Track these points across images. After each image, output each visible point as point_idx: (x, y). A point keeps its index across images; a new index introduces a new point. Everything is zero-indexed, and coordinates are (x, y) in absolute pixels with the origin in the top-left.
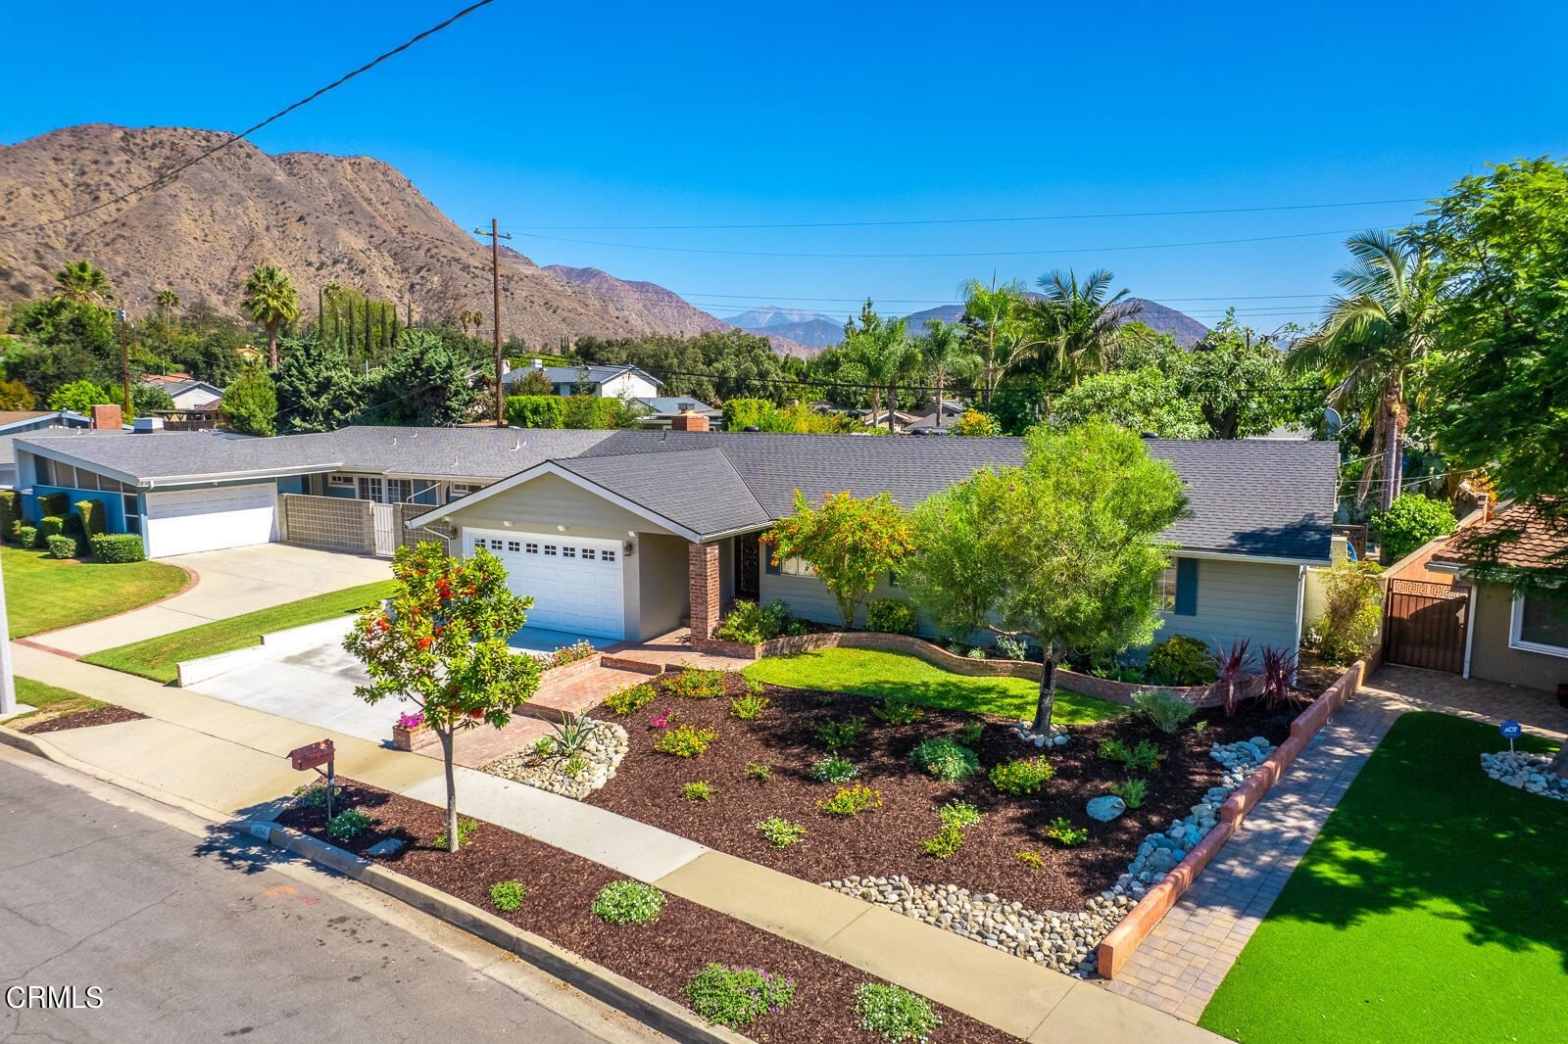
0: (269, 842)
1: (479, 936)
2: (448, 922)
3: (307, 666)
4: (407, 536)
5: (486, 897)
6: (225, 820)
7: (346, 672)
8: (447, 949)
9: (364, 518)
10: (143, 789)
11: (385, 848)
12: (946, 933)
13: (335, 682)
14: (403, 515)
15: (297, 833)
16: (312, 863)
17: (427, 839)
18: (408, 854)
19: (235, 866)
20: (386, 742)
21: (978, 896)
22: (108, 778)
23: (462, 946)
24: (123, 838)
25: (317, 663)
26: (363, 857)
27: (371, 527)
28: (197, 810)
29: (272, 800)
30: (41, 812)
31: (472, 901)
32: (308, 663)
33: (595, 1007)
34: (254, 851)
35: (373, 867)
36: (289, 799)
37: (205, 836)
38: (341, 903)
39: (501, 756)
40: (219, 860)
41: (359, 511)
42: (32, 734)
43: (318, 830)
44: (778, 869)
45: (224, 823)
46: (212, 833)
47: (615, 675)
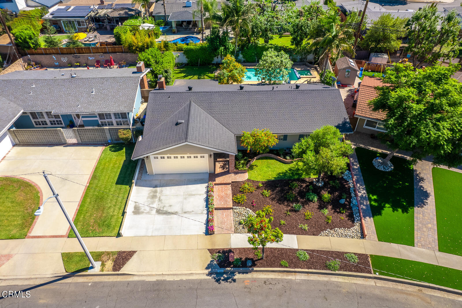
1: (286, 272)
2: (278, 272)
3: (144, 214)
4: (81, 137)
5: (281, 266)
6: (207, 271)
7: (159, 212)
8: (287, 278)
9: (60, 134)
10: (174, 273)
11: (249, 263)
12: (342, 238)
13: (161, 217)
14: (78, 132)
15: (230, 269)
16: (239, 273)
17: (255, 258)
18: (256, 262)
19: (230, 282)
20: (205, 233)
21: (341, 229)
22: (161, 273)
23: (287, 276)
24: (199, 287)
25: (145, 212)
26: (249, 267)
27: (63, 136)
28: (197, 272)
29: (209, 262)
30: (169, 290)
31: (279, 267)
32: (143, 213)
33: (316, 276)
34: (225, 276)
35: (255, 269)
36: (213, 261)
37: (210, 278)
38: (259, 278)
39: (233, 227)
40: (225, 282)
41: (56, 132)
42: (119, 271)
43: (232, 266)
44: (310, 235)
45: (208, 272)
46: (210, 276)
47: (222, 188)
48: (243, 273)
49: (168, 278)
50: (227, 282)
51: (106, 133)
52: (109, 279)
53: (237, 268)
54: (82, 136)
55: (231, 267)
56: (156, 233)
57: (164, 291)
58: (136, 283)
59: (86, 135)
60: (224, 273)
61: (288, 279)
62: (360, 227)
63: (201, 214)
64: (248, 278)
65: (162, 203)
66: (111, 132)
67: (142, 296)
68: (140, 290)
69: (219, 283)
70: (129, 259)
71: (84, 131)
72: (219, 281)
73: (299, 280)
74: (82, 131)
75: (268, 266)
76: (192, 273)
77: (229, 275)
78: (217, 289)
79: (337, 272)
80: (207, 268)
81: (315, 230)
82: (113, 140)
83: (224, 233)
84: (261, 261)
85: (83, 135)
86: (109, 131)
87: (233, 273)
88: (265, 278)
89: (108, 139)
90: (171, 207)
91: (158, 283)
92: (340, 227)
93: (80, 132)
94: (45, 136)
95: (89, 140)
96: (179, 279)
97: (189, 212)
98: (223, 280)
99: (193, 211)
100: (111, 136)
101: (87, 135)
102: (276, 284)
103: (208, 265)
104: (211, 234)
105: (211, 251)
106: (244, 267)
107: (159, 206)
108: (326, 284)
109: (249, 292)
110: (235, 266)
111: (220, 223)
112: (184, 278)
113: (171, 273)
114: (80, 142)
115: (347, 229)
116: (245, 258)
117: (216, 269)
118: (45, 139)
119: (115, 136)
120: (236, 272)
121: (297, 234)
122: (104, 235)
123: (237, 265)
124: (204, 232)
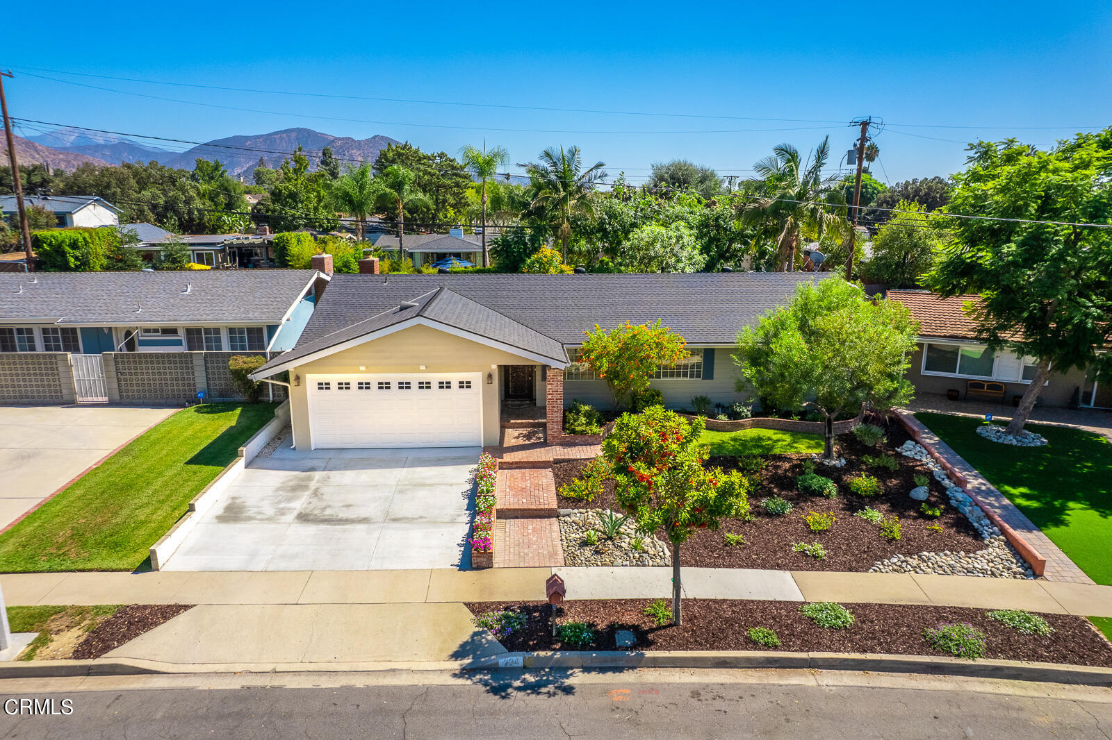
0: (524, 667)
1: (776, 668)
2: (743, 668)
3: (254, 521)
4: (123, 383)
5: (752, 644)
6: (456, 665)
7: (304, 518)
8: (781, 682)
9: (61, 369)
10: (324, 667)
11: (626, 639)
12: (955, 577)
13: (311, 529)
14: (116, 363)
15: (550, 653)
16: (587, 669)
17: (644, 622)
18: (651, 636)
19: (549, 693)
20: (457, 566)
21: (941, 554)
22: (268, 668)
23: (781, 676)
24: (416, 707)
25: (259, 517)
26: (627, 650)
27: (71, 377)
28: (414, 666)
29: (466, 637)
30: (289, 715)
31: (746, 649)
32: (250, 519)
33: (900, 677)
34: (530, 678)
35: (649, 654)
36: (484, 632)
37: (469, 682)
38: (668, 684)
39: (560, 552)
40: (528, 694)
41: (51, 363)
42: (98, 656)
43: (558, 646)
44: (838, 570)
45: (459, 667)
46: (469, 678)
47: (523, 474)
48: (603, 670)
49: (291, 683)
50: (539, 693)
51: (195, 368)
52: (45, 685)
53: (579, 652)
54: (126, 380)
55: (555, 650)
56: (283, 565)
57: (262, 717)
58: (153, 697)
59: (136, 374)
60: (525, 669)
61: (786, 685)
62: (1011, 550)
63: (450, 525)
64: (623, 684)
65: (321, 499)
66: (209, 365)
67: (163, 733)
68: (159, 715)
69: (503, 698)
70: (156, 624)
71: (135, 362)
72: (505, 691)
73: (834, 688)
74: (129, 363)
75: (700, 646)
76: (394, 670)
77: (544, 675)
78: (493, 713)
79: (981, 661)
80: (456, 656)
81: (852, 559)
82: (213, 393)
83: (526, 565)
84: (670, 631)
85: (130, 374)
86: (206, 362)
87: (562, 670)
88: (693, 684)
89: (198, 390)
90: (350, 508)
91: (247, 694)
92: (937, 551)
93: (123, 363)
94: (17, 375)
95: (144, 391)
96: (337, 685)
97: (408, 518)
98: (519, 689)
99: (421, 517)
100: (208, 379)
101: (142, 374)
102: (741, 698)
103: (464, 646)
104: (479, 568)
105: (477, 609)
106: (606, 649)
107: (311, 507)
108: (952, 699)
109: (635, 723)
110: (567, 647)
111: (512, 545)
112: (360, 682)
113: (312, 667)
114: (117, 397)
115: (962, 553)
116: (606, 623)
117: (493, 657)
118: (13, 386)
119: (220, 379)
120: (572, 668)
121: (791, 570)
122: (89, 566)
123: (576, 642)
124: (457, 562)
